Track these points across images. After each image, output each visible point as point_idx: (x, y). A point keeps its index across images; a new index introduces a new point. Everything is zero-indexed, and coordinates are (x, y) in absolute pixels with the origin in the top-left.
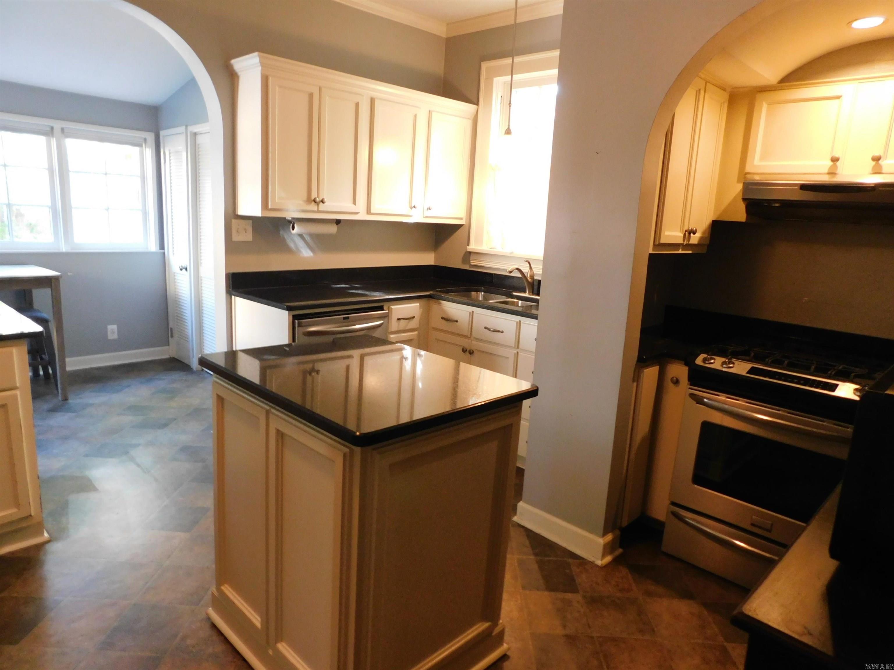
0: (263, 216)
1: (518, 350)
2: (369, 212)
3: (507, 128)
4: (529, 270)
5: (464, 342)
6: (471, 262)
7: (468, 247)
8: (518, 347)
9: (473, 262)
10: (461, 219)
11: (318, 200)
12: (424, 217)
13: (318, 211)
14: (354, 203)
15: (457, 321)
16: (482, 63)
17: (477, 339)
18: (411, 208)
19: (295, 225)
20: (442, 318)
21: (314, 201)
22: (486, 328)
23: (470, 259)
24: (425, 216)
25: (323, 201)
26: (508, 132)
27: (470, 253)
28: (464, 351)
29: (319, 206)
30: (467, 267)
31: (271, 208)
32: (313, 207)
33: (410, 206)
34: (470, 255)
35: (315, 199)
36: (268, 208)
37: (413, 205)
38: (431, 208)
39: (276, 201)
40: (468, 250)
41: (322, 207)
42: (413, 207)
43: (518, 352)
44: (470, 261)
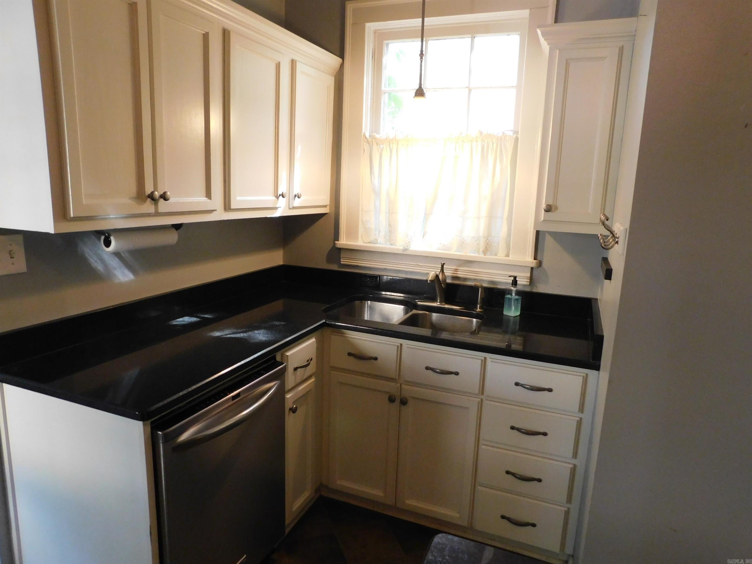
0: (55, 233)
1: (482, 397)
2: (227, 207)
3: (417, 87)
4: (440, 272)
5: (391, 387)
6: (342, 261)
7: (336, 242)
8: (483, 394)
9: (343, 261)
10: (325, 206)
11: (157, 194)
12: (290, 209)
13: (157, 214)
14: (208, 195)
15: (376, 359)
16: (347, 2)
17: (409, 383)
18: (277, 197)
19: (112, 238)
20: (350, 354)
21: (151, 197)
22: (427, 368)
23: (340, 257)
24: (291, 207)
25: (164, 197)
26: (420, 93)
27: (340, 249)
28: (392, 400)
29: (158, 206)
30: (335, 267)
31: (73, 217)
32: (148, 207)
33: (276, 195)
34: (340, 253)
35: (152, 193)
36: (68, 218)
37: (280, 192)
38: (299, 197)
39: (84, 203)
40: (338, 246)
41: (163, 206)
42: (280, 195)
43: (482, 400)
44: (340, 259)
